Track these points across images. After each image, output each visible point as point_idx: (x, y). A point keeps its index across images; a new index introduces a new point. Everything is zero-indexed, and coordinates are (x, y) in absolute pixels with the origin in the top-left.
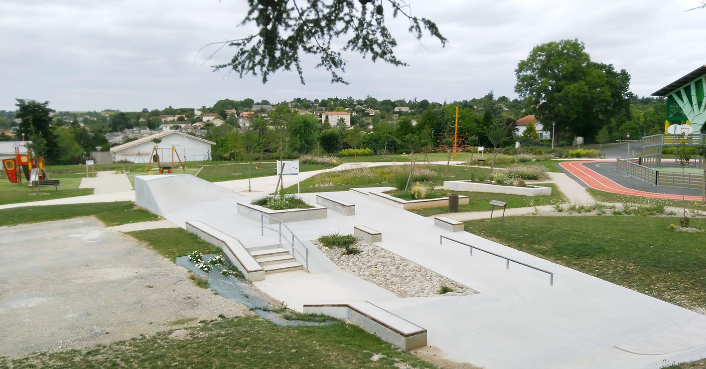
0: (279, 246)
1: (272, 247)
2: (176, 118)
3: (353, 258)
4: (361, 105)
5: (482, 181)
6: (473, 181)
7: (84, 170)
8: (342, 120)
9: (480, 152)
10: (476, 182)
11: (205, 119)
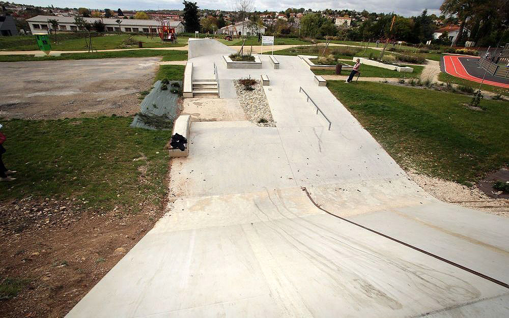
0: (215, 81)
1: (211, 81)
2: (266, 16)
3: (248, 93)
4: (359, 15)
5: (375, 59)
6: (370, 59)
7: (193, 34)
8: (346, 22)
9: (399, 44)
10: (372, 60)
11: (280, 17)
